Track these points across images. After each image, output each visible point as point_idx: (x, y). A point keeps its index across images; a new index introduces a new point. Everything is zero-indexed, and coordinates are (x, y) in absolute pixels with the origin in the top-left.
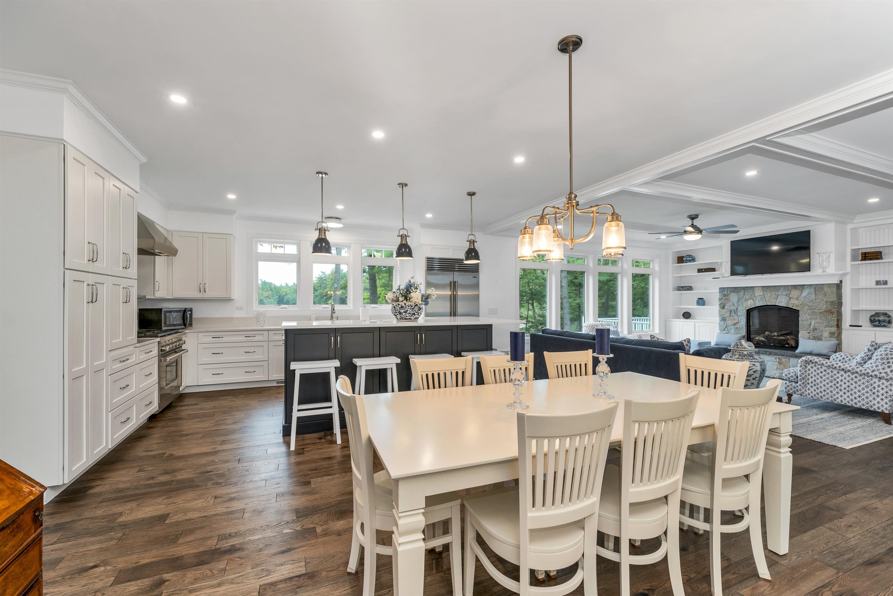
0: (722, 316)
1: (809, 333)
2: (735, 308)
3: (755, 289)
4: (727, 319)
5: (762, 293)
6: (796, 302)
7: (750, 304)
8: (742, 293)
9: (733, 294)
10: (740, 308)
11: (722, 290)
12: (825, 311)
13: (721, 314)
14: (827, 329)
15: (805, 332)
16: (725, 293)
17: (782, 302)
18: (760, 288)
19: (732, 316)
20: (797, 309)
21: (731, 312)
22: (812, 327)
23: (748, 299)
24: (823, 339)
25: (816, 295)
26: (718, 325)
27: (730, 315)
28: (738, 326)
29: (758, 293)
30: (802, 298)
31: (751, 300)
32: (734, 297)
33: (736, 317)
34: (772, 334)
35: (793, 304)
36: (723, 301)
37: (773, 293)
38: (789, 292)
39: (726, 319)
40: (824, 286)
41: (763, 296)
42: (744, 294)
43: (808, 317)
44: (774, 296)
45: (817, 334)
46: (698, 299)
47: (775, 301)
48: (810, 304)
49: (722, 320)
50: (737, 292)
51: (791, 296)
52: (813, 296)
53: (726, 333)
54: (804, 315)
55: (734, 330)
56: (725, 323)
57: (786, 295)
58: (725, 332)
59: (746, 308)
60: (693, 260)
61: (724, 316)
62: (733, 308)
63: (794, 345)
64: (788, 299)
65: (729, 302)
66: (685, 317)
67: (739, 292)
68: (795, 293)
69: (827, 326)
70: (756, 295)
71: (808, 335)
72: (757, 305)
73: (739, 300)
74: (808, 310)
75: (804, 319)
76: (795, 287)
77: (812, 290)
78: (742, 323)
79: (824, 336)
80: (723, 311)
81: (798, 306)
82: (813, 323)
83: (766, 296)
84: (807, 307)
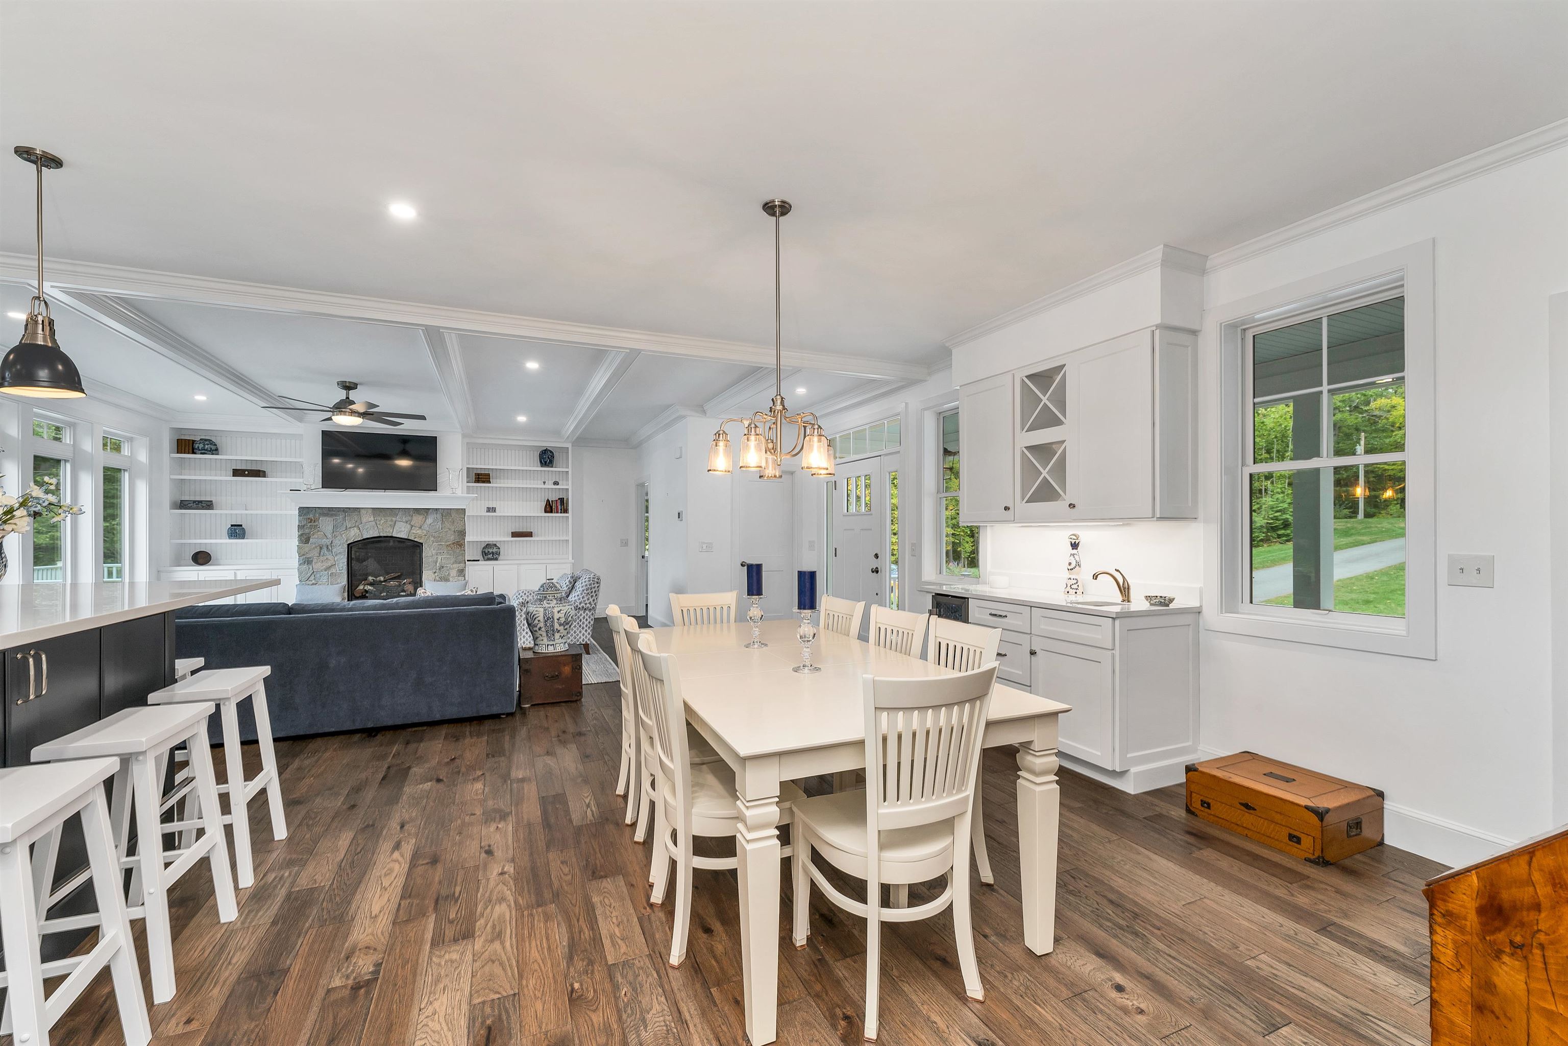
0: (304, 555)
1: (435, 573)
2: (328, 542)
3: (362, 511)
4: (315, 561)
5: (372, 519)
6: (419, 532)
7: (354, 535)
8: (340, 517)
9: (324, 518)
10: (336, 542)
11: (303, 511)
12: (453, 544)
13: (303, 553)
14: (455, 565)
15: (430, 573)
16: (311, 516)
17: (401, 531)
18: (370, 511)
19: (323, 555)
20: (421, 541)
21: (321, 548)
22: (438, 564)
23: (350, 528)
24: (451, 579)
25: (443, 522)
26: (296, 573)
27: (320, 554)
28: (333, 570)
29: (367, 518)
30: (426, 526)
31: (355, 528)
32: (326, 525)
33: (330, 557)
34: (378, 579)
35: (415, 535)
36: (307, 531)
37: (389, 518)
38: (410, 518)
39: (312, 561)
40: (452, 511)
41: (374, 523)
42: (344, 519)
43: (434, 552)
44: (390, 523)
45: (444, 573)
46: (232, 525)
47: (392, 531)
48: (436, 535)
49: (305, 563)
50: (332, 515)
51: (412, 523)
52: (440, 523)
53: (313, 584)
54: (428, 549)
55: (326, 577)
56: (311, 567)
57: (407, 522)
58: (311, 583)
59: (347, 541)
60: (215, 450)
61: (308, 556)
62: (325, 541)
63: (412, 592)
64: (409, 526)
65: (318, 531)
66: (200, 561)
67: (336, 515)
68: (417, 520)
69: (456, 562)
70: (364, 520)
71: (434, 576)
72: (365, 537)
73: (335, 527)
74: (433, 542)
75: (429, 553)
76: (417, 511)
77: (439, 516)
78: (341, 565)
79: (452, 575)
80: (307, 547)
81: (421, 537)
82: (439, 560)
83: (378, 523)
84: (433, 539)
